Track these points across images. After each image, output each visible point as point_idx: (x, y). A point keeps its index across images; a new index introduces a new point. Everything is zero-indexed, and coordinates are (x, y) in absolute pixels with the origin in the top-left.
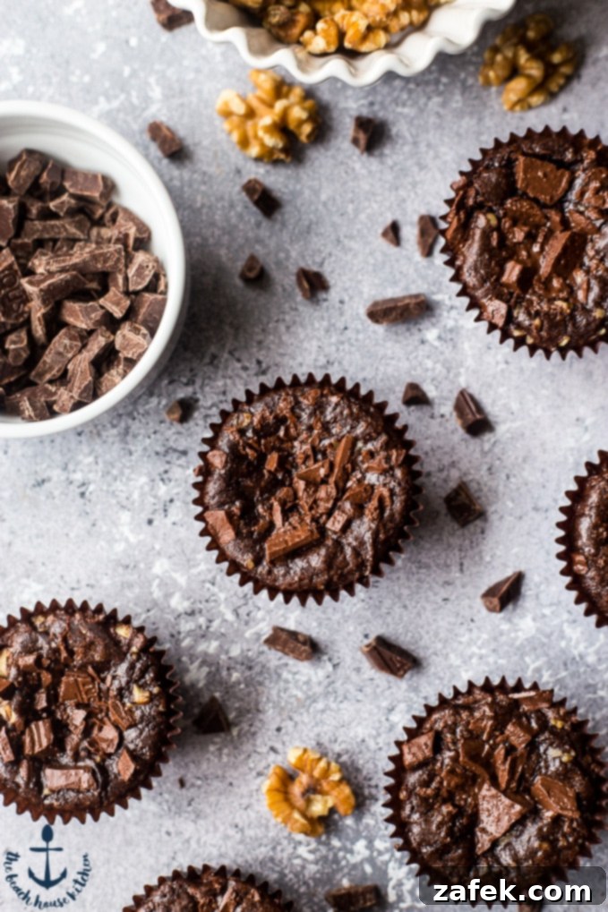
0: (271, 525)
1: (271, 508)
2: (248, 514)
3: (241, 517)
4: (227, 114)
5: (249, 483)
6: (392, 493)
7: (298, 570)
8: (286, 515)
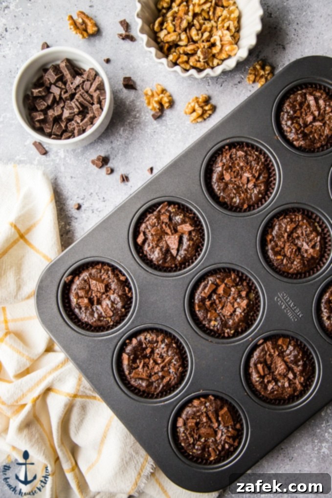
0: (138, 367)
1: (140, 362)
2: (134, 361)
3: (132, 360)
4: (146, 95)
5: (139, 353)
6: (174, 378)
7: (138, 383)
8: (143, 367)
